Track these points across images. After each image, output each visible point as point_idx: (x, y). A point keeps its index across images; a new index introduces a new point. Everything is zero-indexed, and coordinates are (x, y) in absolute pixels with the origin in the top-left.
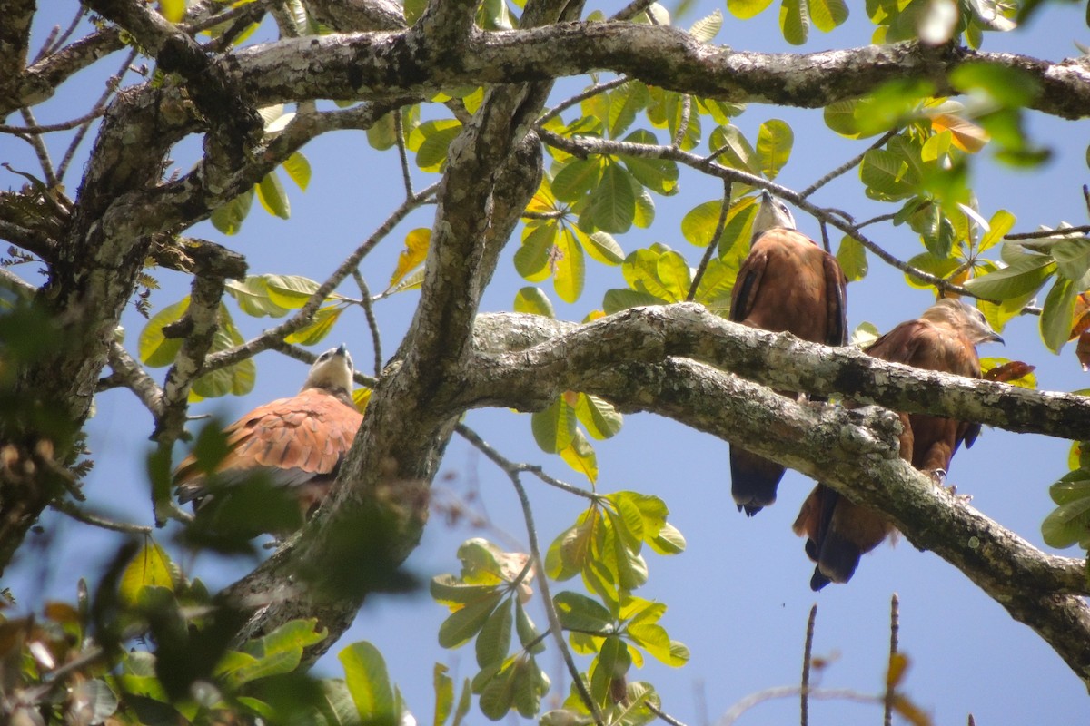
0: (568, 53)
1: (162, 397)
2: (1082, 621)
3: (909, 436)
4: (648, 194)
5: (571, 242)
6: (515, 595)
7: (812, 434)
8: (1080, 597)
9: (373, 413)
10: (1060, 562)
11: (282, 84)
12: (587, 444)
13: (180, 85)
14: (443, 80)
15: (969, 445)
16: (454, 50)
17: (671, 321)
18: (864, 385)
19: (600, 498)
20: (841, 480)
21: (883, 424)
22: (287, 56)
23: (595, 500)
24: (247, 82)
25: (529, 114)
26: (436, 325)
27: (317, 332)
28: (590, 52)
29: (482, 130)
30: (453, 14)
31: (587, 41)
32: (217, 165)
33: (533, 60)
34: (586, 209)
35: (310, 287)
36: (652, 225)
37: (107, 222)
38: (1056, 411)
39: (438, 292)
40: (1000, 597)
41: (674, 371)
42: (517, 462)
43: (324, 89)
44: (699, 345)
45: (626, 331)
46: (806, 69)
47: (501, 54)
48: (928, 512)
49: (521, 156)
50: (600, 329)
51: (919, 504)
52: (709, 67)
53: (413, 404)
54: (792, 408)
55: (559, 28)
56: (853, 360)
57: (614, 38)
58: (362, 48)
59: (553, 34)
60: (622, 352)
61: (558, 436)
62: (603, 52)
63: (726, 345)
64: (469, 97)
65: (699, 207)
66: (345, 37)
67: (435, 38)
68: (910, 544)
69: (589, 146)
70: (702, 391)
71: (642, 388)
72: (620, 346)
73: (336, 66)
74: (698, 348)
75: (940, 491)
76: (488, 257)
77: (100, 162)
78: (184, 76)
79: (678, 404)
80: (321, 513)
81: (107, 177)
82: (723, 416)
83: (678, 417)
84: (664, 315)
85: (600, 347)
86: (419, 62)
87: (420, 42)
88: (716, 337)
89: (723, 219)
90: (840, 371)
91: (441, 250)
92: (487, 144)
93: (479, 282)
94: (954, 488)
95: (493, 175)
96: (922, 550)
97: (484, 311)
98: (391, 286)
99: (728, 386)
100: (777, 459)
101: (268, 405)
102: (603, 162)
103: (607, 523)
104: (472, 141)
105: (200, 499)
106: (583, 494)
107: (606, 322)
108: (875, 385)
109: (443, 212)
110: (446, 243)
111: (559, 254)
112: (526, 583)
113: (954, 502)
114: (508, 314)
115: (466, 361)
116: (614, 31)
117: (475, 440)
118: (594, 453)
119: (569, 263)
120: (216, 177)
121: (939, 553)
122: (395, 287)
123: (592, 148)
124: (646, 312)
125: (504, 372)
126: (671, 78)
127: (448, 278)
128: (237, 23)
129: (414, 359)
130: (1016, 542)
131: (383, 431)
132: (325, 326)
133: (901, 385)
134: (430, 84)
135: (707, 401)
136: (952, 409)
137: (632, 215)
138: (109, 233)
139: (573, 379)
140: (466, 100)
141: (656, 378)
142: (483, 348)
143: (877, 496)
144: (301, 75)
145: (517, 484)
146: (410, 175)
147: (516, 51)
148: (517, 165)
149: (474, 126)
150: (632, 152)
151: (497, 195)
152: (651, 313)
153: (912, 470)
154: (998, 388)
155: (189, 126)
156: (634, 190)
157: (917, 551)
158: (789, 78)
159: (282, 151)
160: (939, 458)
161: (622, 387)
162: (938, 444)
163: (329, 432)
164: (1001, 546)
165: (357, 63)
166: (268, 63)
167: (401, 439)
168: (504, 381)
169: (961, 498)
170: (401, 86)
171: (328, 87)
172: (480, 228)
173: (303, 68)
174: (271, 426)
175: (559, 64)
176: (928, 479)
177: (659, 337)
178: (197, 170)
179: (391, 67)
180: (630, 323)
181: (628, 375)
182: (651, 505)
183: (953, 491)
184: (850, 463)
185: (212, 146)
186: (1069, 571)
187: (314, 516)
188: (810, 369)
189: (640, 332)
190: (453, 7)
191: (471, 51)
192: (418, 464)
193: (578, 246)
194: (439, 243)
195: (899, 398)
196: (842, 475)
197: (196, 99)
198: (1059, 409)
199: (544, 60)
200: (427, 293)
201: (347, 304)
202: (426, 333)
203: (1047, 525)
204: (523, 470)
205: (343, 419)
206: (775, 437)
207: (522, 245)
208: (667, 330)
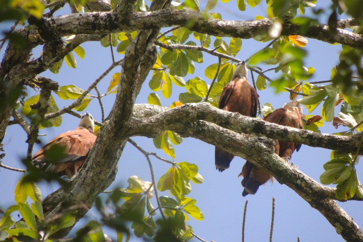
0: (165, 20)
1: (30, 128)
2: (335, 208)
3: (278, 146)
4: (193, 63)
5: (168, 78)
6: (147, 196)
7: (245, 145)
8: (334, 200)
9: (100, 136)
10: (327, 188)
11: (69, 29)
12: (172, 146)
13: (36, 29)
14: (123, 28)
15: (297, 151)
16: (127, 18)
17: (199, 108)
18: (263, 131)
19: (175, 164)
20: (255, 160)
21: (269, 142)
22: (72, 19)
23: (174, 164)
24: (58, 28)
25: (153, 39)
26: (121, 109)
27: (83, 107)
28: (172, 19)
29: (137, 44)
30: (127, 6)
31: (171, 16)
32: (48, 56)
33: (153, 22)
34: (172, 67)
35: (81, 92)
36: (194, 73)
37: (11, 74)
38: (326, 140)
39: (121, 98)
40: (307, 200)
41: (200, 124)
42: (148, 152)
43: (83, 31)
44: (208, 116)
45: (184, 111)
46: (244, 26)
47: (143, 20)
48: (284, 171)
49: (150, 52)
50: (175, 111)
51: (281, 169)
52: (212, 25)
53: (112, 135)
54: (239, 136)
55: (162, 11)
56: (259, 122)
57: (180, 15)
58: (96, 17)
59: (160, 13)
60: (182, 118)
61: (162, 143)
62: (176, 19)
63: (217, 116)
64: (132, 33)
65: (211, 65)
66: (91, 13)
67: (120, 14)
68: (278, 182)
69: (173, 47)
70: (209, 130)
71: (189, 129)
72: (182, 116)
73: (87, 23)
74: (208, 117)
75: (288, 164)
76: (138, 86)
77: (8, 54)
78: (37, 26)
79: (201, 135)
80: (82, 170)
81: (11, 59)
82: (216, 139)
83: (201, 139)
84: (197, 106)
85: (175, 117)
86: (115, 22)
87: (116, 15)
88: (214, 114)
89: (218, 70)
90: (255, 126)
91: (123, 84)
92: (138, 49)
93: (135, 94)
94: (292, 163)
95: (140, 59)
96: (282, 184)
97: (137, 103)
98: (108, 92)
99: (218, 129)
100: (233, 153)
101: (65, 133)
102: (178, 52)
103: (178, 172)
104: (133, 48)
105: (41, 164)
106: (170, 162)
107: (177, 108)
108: (266, 130)
109: (123, 71)
110: (124, 82)
111: (164, 82)
112: (150, 192)
113: (292, 168)
114: (145, 104)
115: (130, 121)
116: (180, 12)
117: (134, 144)
118: (174, 149)
119: (167, 85)
120: (47, 60)
121: (287, 185)
122: (109, 92)
123: (174, 48)
124: (191, 105)
125: (143, 125)
126: (199, 29)
127: (125, 93)
128: (55, 7)
129: (113, 120)
130: (313, 182)
131: (103, 144)
132: (85, 105)
133: (275, 131)
134: (119, 29)
135: (211, 134)
136: (292, 139)
137: (188, 70)
138: (11, 78)
139: (166, 127)
140: (132, 34)
141: (194, 126)
142: (136, 116)
143: (267, 166)
144: (76, 26)
145: (148, 159)
146: (114, 55)
147: (148, 19)
148: (148, 55)
149: (134, 43)
150: (188, 48)
151: (142, 65)
152: (192, 106)
153: (279, 157)
154: (307, 132)
155: (39, 42)
156: (188, 61)
157: (280, 184)
158: (238, 29)
159: (71, 48)
160: (288, 154)
161: (183, 129)
162: (288, 149)
163: (85, 142)
164: (308, 183)
165: (95, 22)
166: (65, 22)
167: (109, 146)
168: (143, 128)
169: (295, 167)
170: (109, 30)
171: (85, 30)
172: (136, 77)
173: (77, 24)
174: (66, 140)
175: (162, 23)
176: (284, 160)
177: (195, 113)
178: (41, 57)
179: (106, 24)
180: (185, 109)
181: (185, 125)
182: (193, 167)
183: (292, 164)
184: (258, 155)
185: (46, 49)
186: (330, 192)
187: (79, 171)
188: (245, 125)
189: (189, 112)
190: (126, 4)
191: (133, 19)
192: (114, 155)
193: (170, 80)
194: (122, 81)
195: (274, 135)
196: (255, 159)
197: (41, 34)
198: (327, 139)
199: (157, 22)
200: (118, 98)
201: (93, 97)
202: (117, 111)
203: (322, 177)
204: (150, 154)
205: (90, 138)
206: (233, 146)
207: (151, 79)
208: (198, 111)
